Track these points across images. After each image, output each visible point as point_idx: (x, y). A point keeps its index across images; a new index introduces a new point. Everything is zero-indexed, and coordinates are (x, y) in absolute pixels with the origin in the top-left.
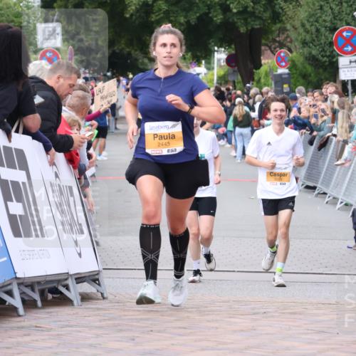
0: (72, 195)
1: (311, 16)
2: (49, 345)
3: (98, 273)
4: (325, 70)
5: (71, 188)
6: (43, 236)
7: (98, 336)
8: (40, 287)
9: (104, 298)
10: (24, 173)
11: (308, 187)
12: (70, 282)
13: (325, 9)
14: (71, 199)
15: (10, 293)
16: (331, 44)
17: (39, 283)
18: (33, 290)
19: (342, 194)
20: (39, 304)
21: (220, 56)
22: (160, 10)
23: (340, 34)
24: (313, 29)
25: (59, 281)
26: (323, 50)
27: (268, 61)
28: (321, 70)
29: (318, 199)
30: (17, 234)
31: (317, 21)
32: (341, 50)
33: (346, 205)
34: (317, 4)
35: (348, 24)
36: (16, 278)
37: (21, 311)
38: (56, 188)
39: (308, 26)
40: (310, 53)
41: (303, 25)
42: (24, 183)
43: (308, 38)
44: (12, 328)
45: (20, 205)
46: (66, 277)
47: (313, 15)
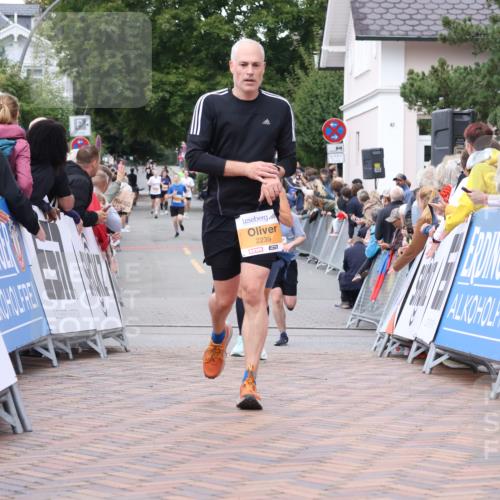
0: (99, 262)
1: (303, 109)
2: (79, 391)
3: (122, 329)
4: (316, 154)
5: (98, 256)
6: (74, 298)
7: (121, 384)
8: (73, 342)
9: (127, 351)
10: (57, 244)
12: (98, 338)
13: (315, 104)
14: (98, 266)
15: (46, 348)
16: (320, 133)
17: (71, 339)
18: (65, 345)
19: (330, 260)
20: (71, 356)
22: (176, 104)
23: (328, 125)
24: (305, 121)
25: (87, 337)
26: (314, 139)
28: (312, 156)
29: (310, 265)
30: (51, 296)
31: (308, 114)
32: (329, 138)
33: (334, 269)
34: (308, 100)
35: (334, 117)
36: (51, 334)
37: (55, 362)
38: (85, 258)
39: (301, 118)
40: (303, 141)
42: (57, 253)
44: (47, 378)
45: (54, 272)
46: (91, 333)
47: (305, 109)
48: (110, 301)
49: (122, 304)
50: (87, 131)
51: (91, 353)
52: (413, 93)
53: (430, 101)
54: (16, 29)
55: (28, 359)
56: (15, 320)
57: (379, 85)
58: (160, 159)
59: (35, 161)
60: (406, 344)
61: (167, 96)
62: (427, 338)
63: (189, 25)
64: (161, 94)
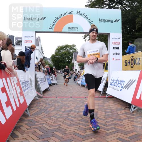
3: (57, 83)
9: (57, 85)
12: (55, 83)
17: (53, 83)
20: (53, 85)
32: (73, 68)
48: (56, 81)
50: (54, 68)
51: (55, 85)
52: (79, 65)
53: (80, 66)
54: (49, 60)
55: (50, 85)
56: (49, 82)
57: (77, 64)
58: (60, 70)
59: (51, 70)
60: (79, 84)
62: (80, 83)
63: (62, 60)
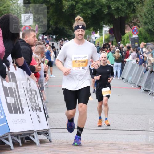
1: (149, 10)
3: (48, 130)
6: (23, 113)
9: (50, 142)
11: (146, 91)
14: (36, 96)
15: (7, 139)
17: (21, 135)
18: (18, 138)
20: (21, 144)
21: (106, 29)
22: (79, 8)
24: (150, 17)
25: (30, 134)
27: (128, 32)
29: (150, 96)
30: (11, 112)
31: (152, 13)
34: (152, 5)
36: (10, 132)
37: (12, 147)
38: (29, 91)
39: (147, 15)
40: (148, 28)
41: (145, 15)
43: (147, 21)
46: (33, 132)
47: (150, 10)
48: (42, 114)
49: (48, 117)
61: (74, 3)
64: (71, 2)
